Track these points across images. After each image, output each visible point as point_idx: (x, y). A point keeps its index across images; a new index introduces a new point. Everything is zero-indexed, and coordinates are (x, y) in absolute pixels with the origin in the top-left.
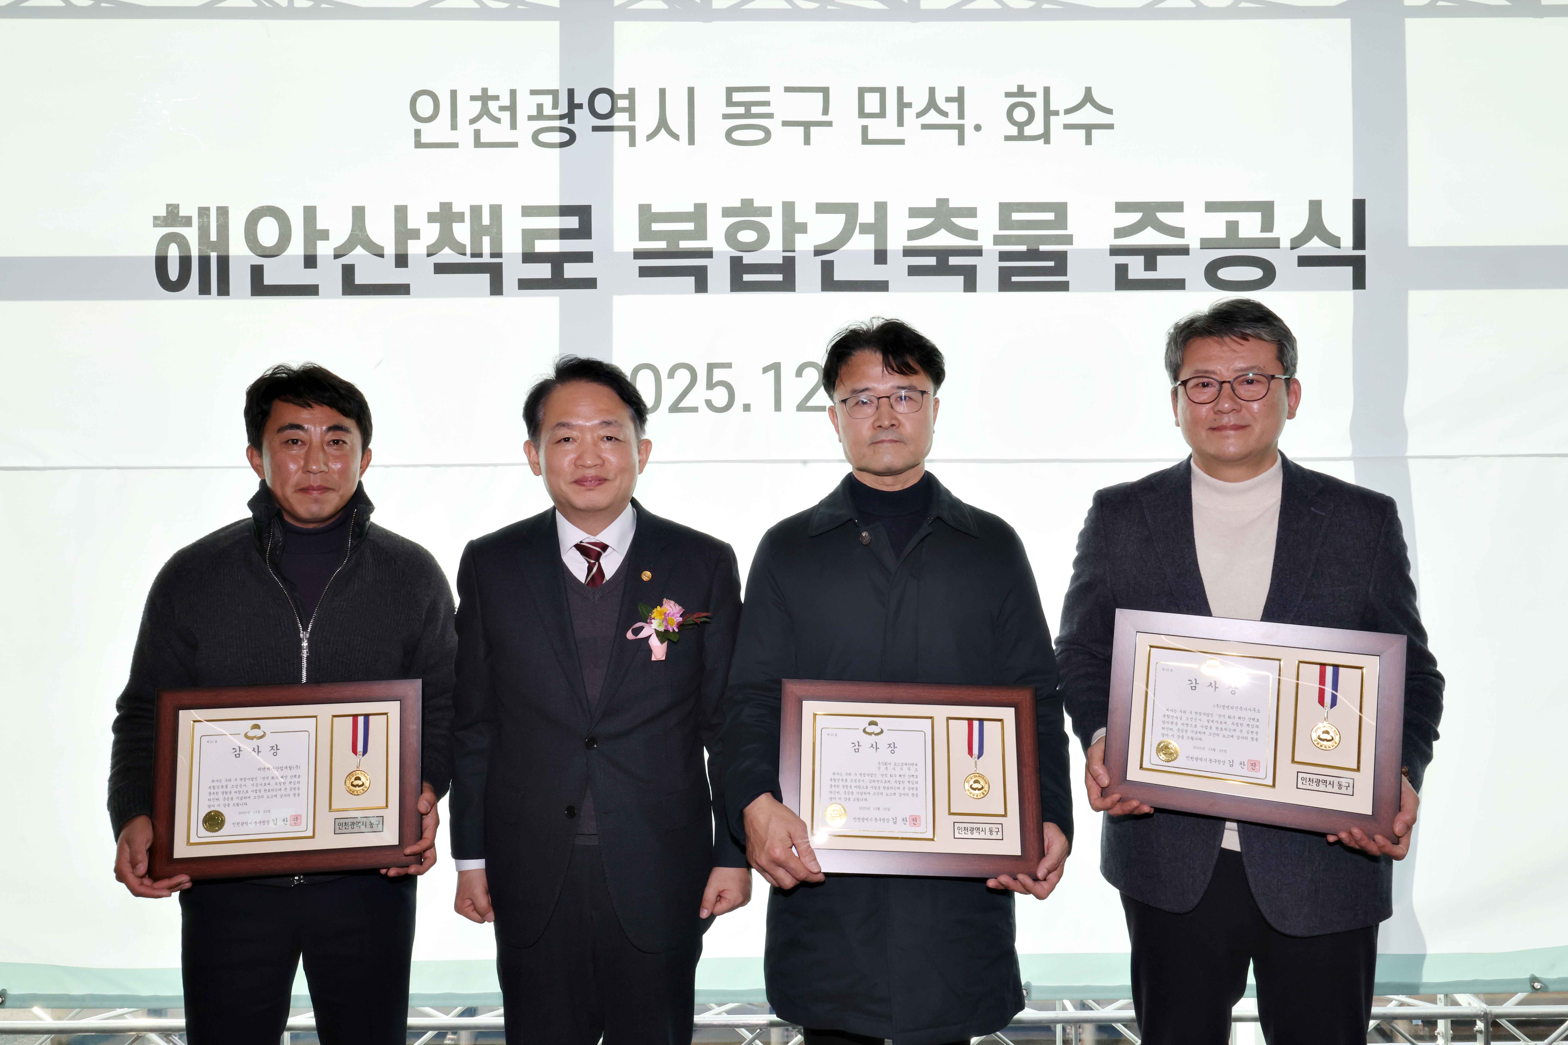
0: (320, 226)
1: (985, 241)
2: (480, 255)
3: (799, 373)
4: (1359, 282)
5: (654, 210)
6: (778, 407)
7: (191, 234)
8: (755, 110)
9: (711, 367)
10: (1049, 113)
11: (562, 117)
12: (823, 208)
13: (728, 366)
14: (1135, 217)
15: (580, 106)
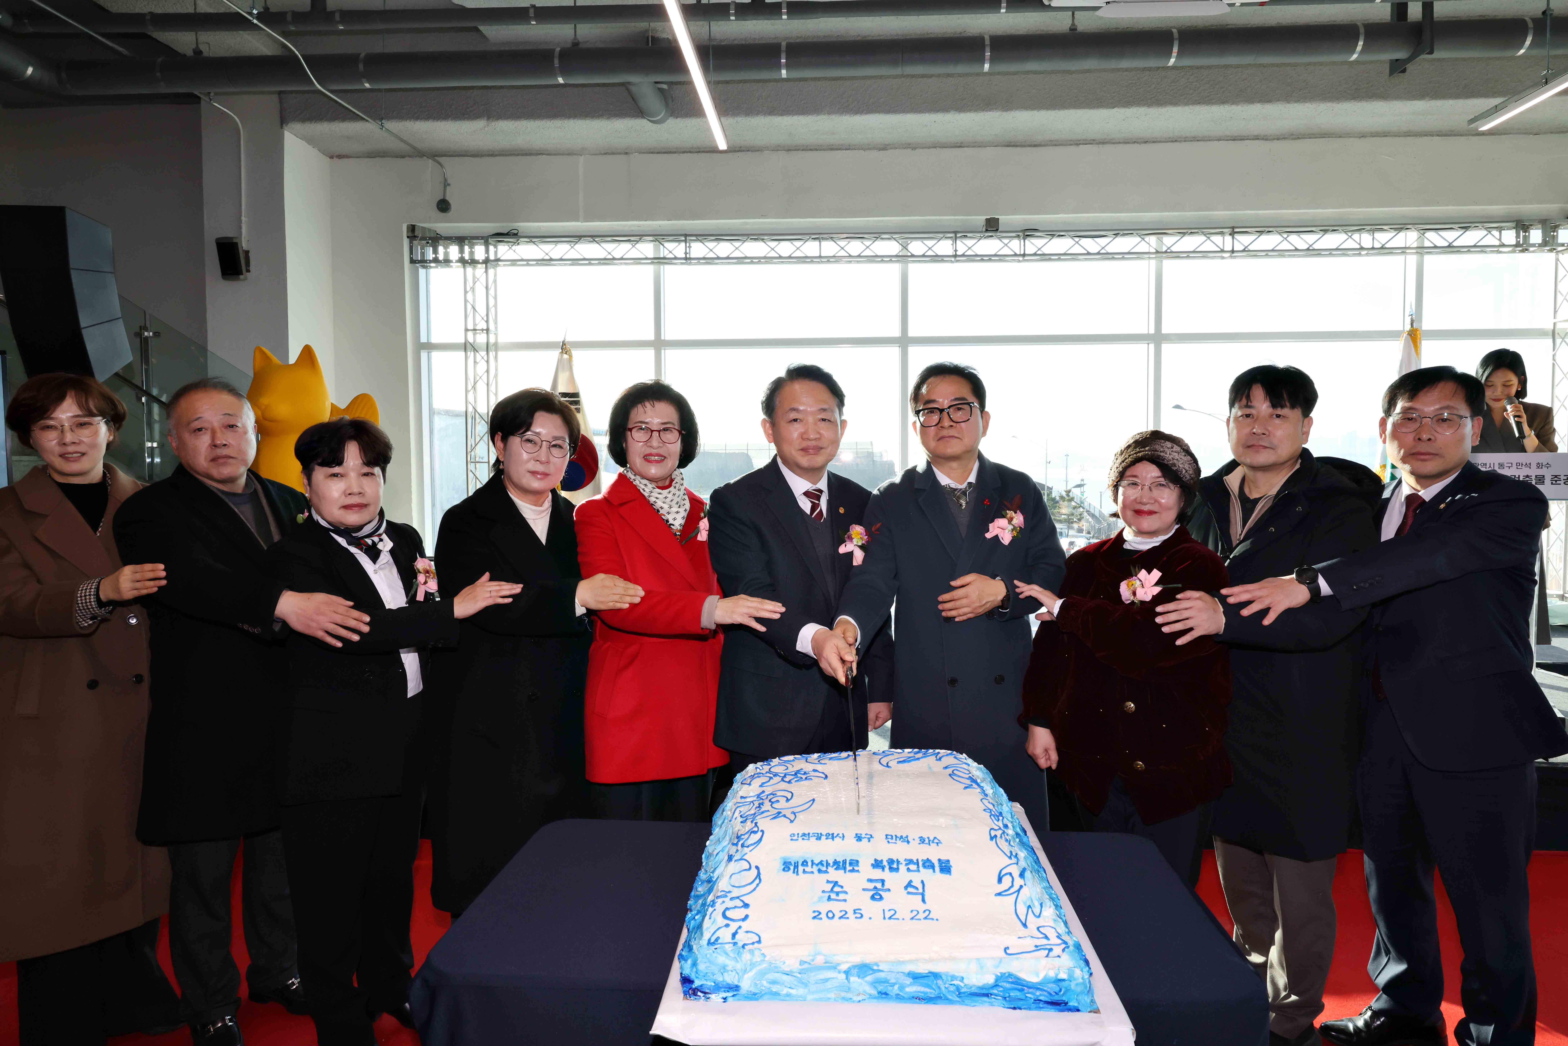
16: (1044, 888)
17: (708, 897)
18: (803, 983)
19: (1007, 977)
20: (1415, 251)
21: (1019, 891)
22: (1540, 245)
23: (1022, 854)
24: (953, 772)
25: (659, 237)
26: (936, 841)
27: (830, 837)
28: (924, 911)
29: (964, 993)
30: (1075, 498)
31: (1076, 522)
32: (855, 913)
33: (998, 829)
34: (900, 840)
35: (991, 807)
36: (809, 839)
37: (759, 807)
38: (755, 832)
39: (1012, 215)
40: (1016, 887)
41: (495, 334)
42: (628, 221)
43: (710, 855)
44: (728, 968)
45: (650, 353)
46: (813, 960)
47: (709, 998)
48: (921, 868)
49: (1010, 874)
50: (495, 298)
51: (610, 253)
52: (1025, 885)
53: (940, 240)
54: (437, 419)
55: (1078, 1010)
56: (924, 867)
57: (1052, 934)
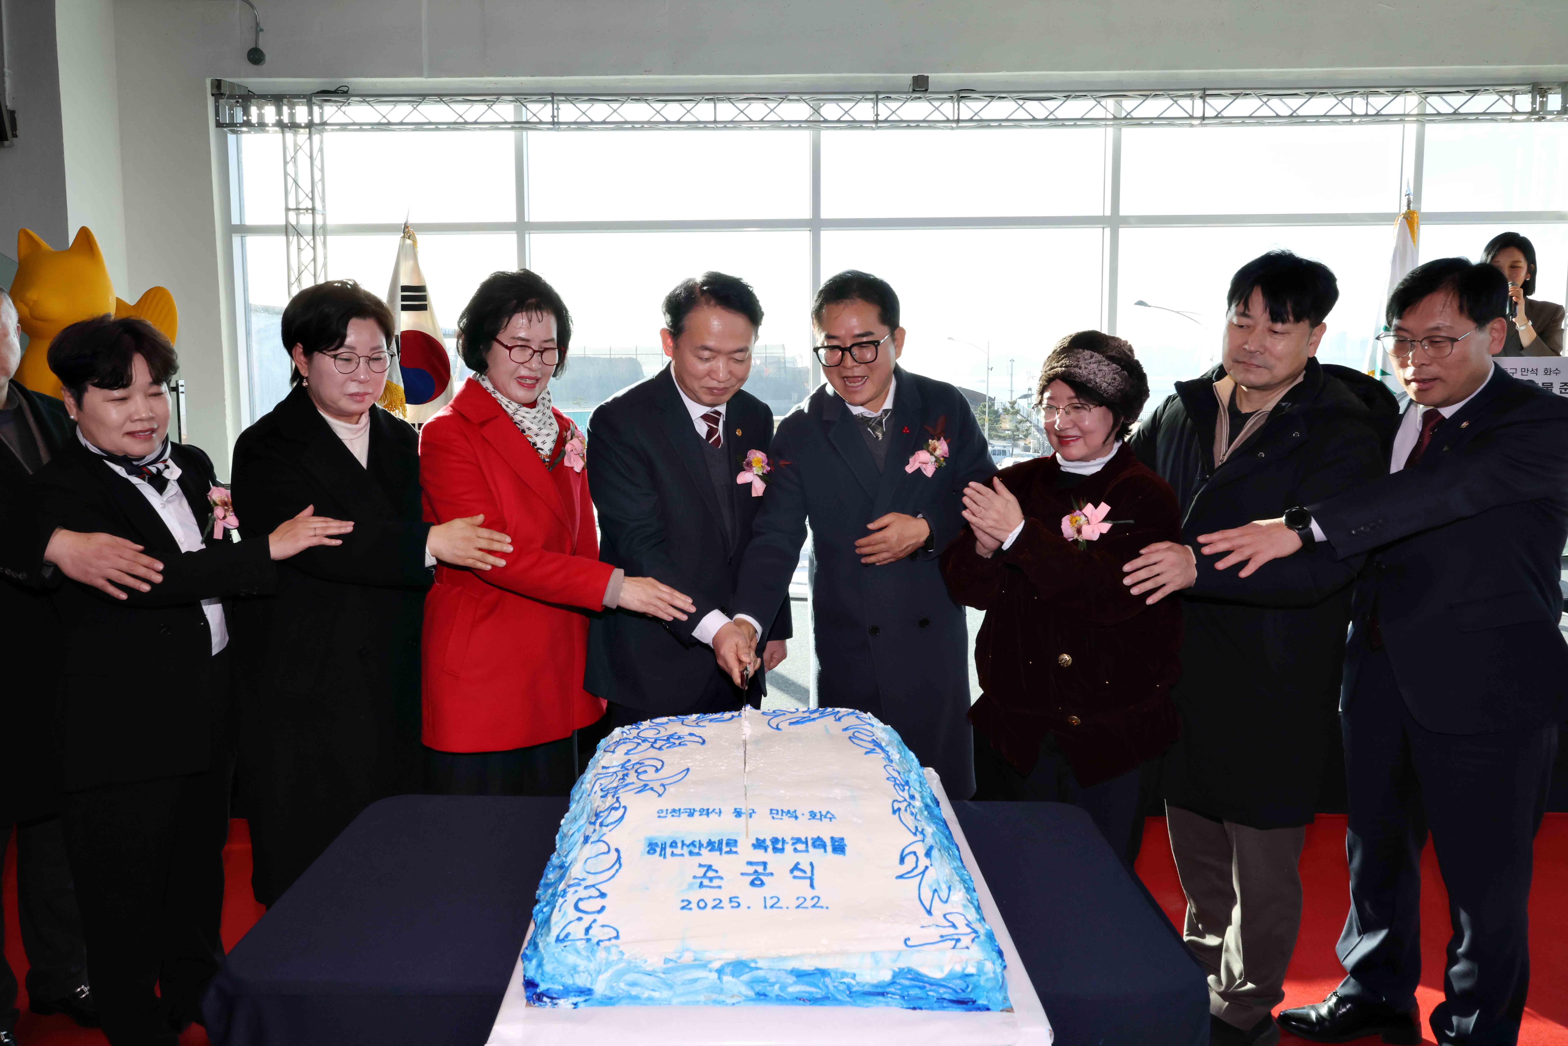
16: (954, 868)
17: (559, 885)
18: (667, 984)
19: (906, 973)
20: (1415, 119)
21: (923, 872)
22: (1559, 113)
23: (930, 830)
24: (853, 734)
25: (521, 97)
26: (829, 816)
27: (705, 813)
28: (813, 898)
29: (856, 992)
30: (1022, 410)
31: (1021, 438)
32: (731, 901)
33: (903, 801)
34: (787, 815)
35: (896, 775)
36: (679, 816)
37: (623, 779)
38: (616, 809)
39: (945, 71)
40: (921, 868)
41: (323, 214)
42: (482, 76)
43: (565, 835)
44: (581, 968)
45: (511, 238)
46: (680, 958)
47: (556, 1004)
48: (810, 848)
49: (915, 853)
50: (322, 170)
51: (461, 116)
52: (931, 865)
53: (859, 101)
54: (254, 318)
55: (988, 1009)
56: (814, 846)
57: (960, 922)
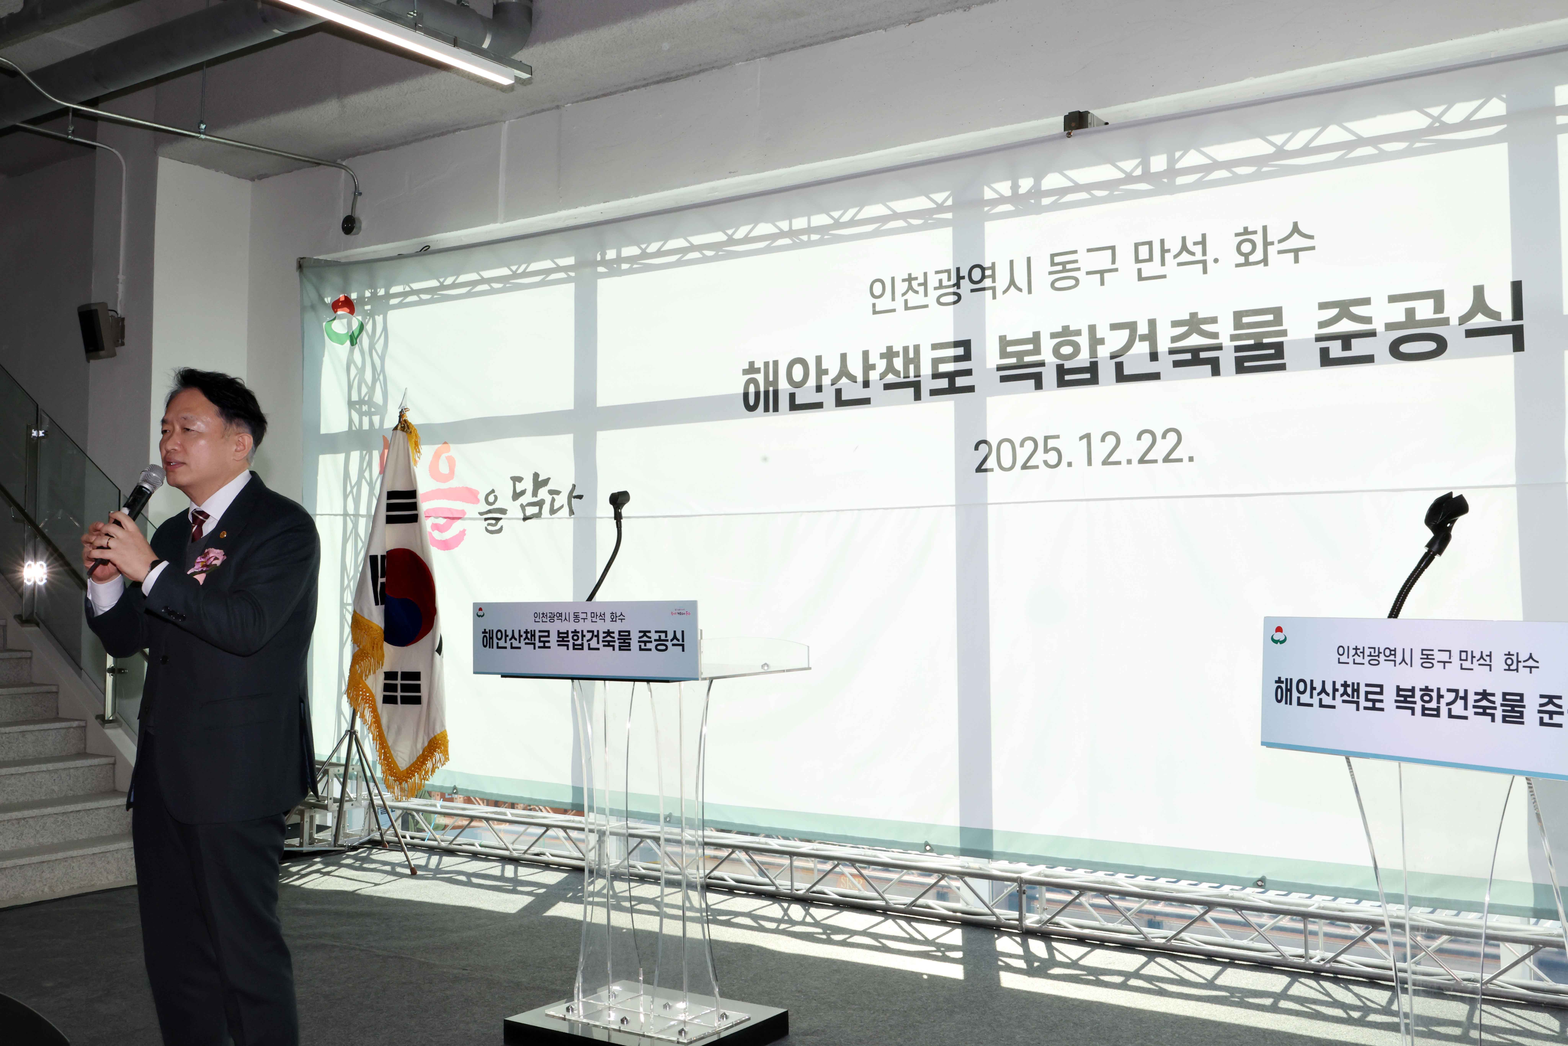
0: (824, 367)
1: (1225, 340)
2: (909, 377)
3: (1103, 439)
4: (1519, 345)
5: (1008, 338)
6: (1090, 463)
7: (760, 378)
8: (1068, 266)
9: (1046, 438)
10: (1266, 244)
11: (954, 285)
12: (1114, 327)
13: (1058, 437)
14: (1334, 312)
15: (963, 278)
42: (555, 211)
